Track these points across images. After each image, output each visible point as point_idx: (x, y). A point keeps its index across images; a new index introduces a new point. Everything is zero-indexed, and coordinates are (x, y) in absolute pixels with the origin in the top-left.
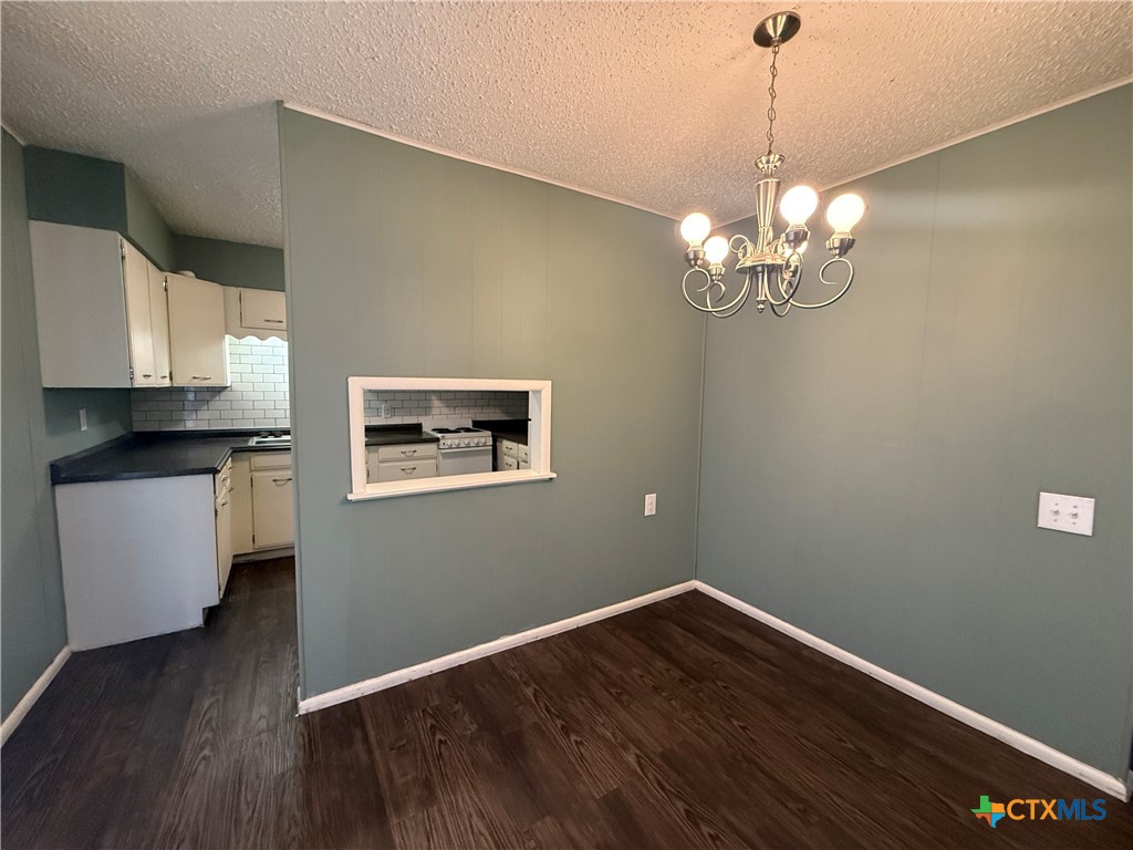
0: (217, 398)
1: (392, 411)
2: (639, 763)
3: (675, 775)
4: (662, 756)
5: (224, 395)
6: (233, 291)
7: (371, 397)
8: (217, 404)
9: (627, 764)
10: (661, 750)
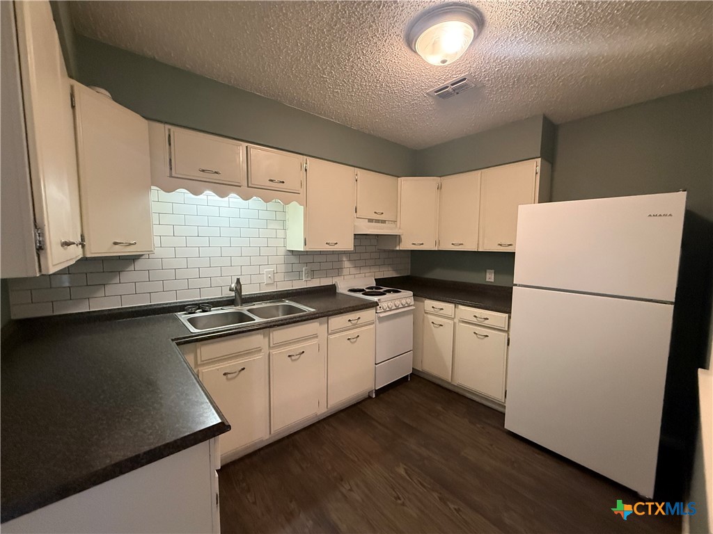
0: (132, 268)
1: (312, 274)
5: (139, 264)
6: (162, 130)
7: (294, 259)
8: (129, 275)
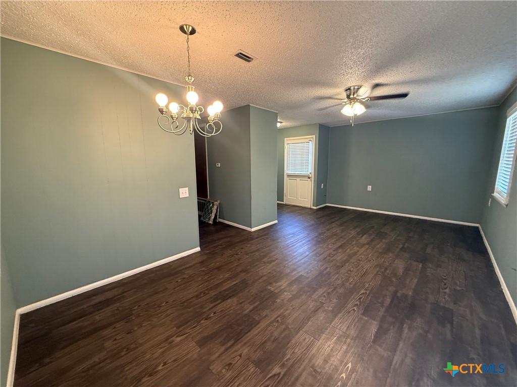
2: (181, 336)
3: (189, 323)
4: (178, 328)
9: (181, 340)
10: (175, 328)
